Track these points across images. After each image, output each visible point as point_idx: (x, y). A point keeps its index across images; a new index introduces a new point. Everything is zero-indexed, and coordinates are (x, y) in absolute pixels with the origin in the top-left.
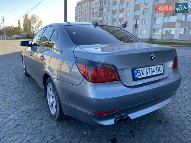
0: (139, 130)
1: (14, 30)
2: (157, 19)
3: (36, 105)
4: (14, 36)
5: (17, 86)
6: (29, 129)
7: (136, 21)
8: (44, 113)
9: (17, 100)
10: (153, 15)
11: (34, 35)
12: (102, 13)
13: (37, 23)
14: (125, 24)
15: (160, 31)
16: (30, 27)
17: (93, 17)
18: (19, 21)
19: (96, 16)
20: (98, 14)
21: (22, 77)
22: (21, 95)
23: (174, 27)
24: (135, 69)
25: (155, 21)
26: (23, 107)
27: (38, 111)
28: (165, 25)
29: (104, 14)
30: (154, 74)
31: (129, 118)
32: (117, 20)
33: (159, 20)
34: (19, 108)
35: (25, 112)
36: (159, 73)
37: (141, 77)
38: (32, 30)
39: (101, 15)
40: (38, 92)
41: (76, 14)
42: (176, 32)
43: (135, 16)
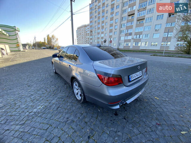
0: (127, 106)
1: (42, 44)
2: (121, 37)
3: (66, 93)
4: (42, 47)
5: (51, 80)
6: (66, 109)
7: (111, 39)
8: (72, 98)
9: (54, 90)
10: (119, 35)
11: (53, 46)
12: (92, 34)
13: (55, 39)
14: (105, 41)
15: (123, 44)
16: (51, 42)
17: (87, 36)
18: (45, 39)
19: (88, 36)
20: (89, 34)
21: (53, 75)
22: (56, 87)
23: (130, 42)
24: (130, 75)
25: (120, 38)
26: (59, 95)
27: (68, 97)
28: (125, 41)
29: (93, 35)
30: (138, 77)
31: (127, 103)
32: (100, 38)
33: (123, 38)
34: (56, 95)
35: (60, 98)
36: (140, 76)
37: (132, 79)
38: (52, 44)
39: (91, 35)
40: (65, 84)
41: (77, 34)
42: (131, 44)
43: (109, 36)
